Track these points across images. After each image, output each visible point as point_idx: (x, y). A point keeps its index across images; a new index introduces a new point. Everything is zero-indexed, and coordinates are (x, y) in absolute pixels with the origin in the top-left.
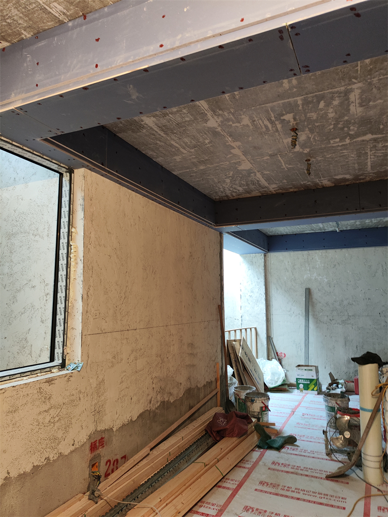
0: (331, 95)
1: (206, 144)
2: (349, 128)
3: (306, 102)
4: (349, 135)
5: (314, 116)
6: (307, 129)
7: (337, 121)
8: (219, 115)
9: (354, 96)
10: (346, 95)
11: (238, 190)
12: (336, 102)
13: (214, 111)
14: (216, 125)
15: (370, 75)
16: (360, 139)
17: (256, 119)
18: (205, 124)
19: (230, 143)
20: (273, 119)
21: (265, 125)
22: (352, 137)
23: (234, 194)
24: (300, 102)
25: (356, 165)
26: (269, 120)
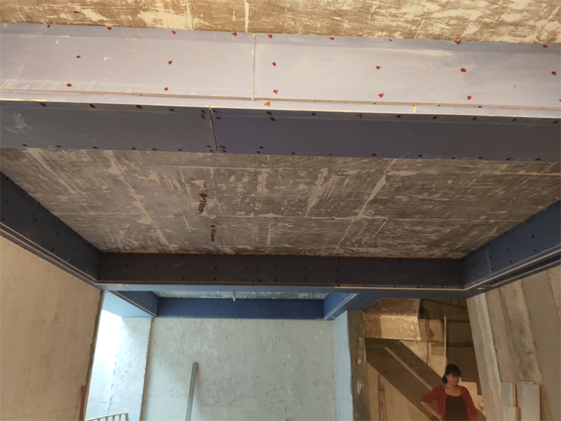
0: (242, 173)
1: (103, 190)
2: (254, 204)
3: (218, 173)
4: (254, 210)
5: (224, 187)
6: (216, 197)
7: (245, 196)
8: (124, 164)
9: (262, 178)
10: (255, 175)
11: (133, 244)
12: (246, 180)
13: (119, 159)
14: (118, 173)
15: (277, 164)
16: (263, 216)
17: (165, 177)
18: (106, 170)
19: (132, 194)
20: (183, 181)
21: (174, 185)
22: (256, 213)
23: (127, 248)
24: (212, 172)
25: (258, 239)
26: (179, 181)
